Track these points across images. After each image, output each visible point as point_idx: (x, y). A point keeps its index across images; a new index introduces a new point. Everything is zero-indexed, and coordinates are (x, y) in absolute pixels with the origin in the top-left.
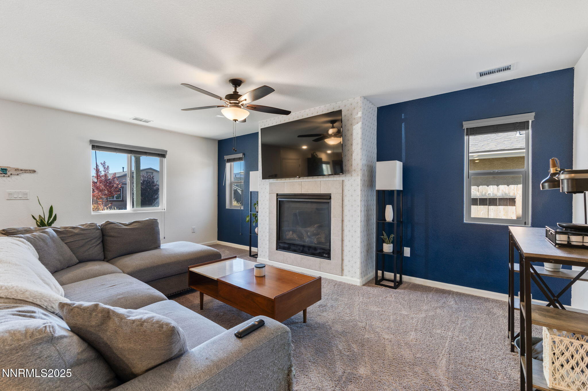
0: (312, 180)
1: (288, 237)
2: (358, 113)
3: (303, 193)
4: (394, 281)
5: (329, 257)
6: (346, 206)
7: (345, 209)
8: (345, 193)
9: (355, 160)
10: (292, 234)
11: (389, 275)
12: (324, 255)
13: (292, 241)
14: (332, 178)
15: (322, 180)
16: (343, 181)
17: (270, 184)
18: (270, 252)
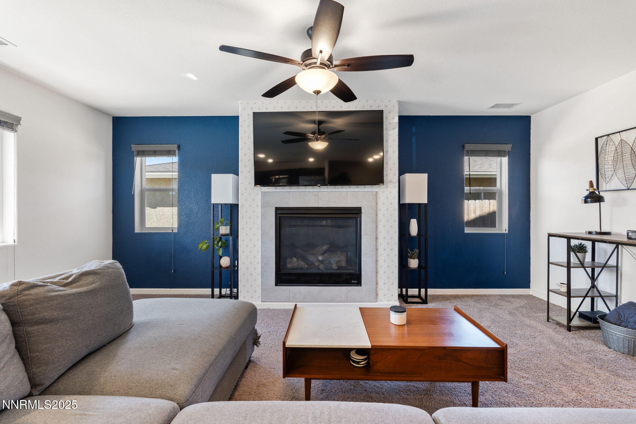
0: (334, 190)
1: (289, 266)
2: (394, 118)
3: (320, 206)
4: (419, 296)
5: (359, 283)
6: (380, 221)
7: (379, 224)
8: (379, 206)
9: (390, 169)
10: (297, 261)
11: (413, 291)
12: (353, 281)
13: (296, 271)
14: (362, 189)
15: (349, 190)
16: (377, 192)
17: (264, 194)
18: (263, 290)
